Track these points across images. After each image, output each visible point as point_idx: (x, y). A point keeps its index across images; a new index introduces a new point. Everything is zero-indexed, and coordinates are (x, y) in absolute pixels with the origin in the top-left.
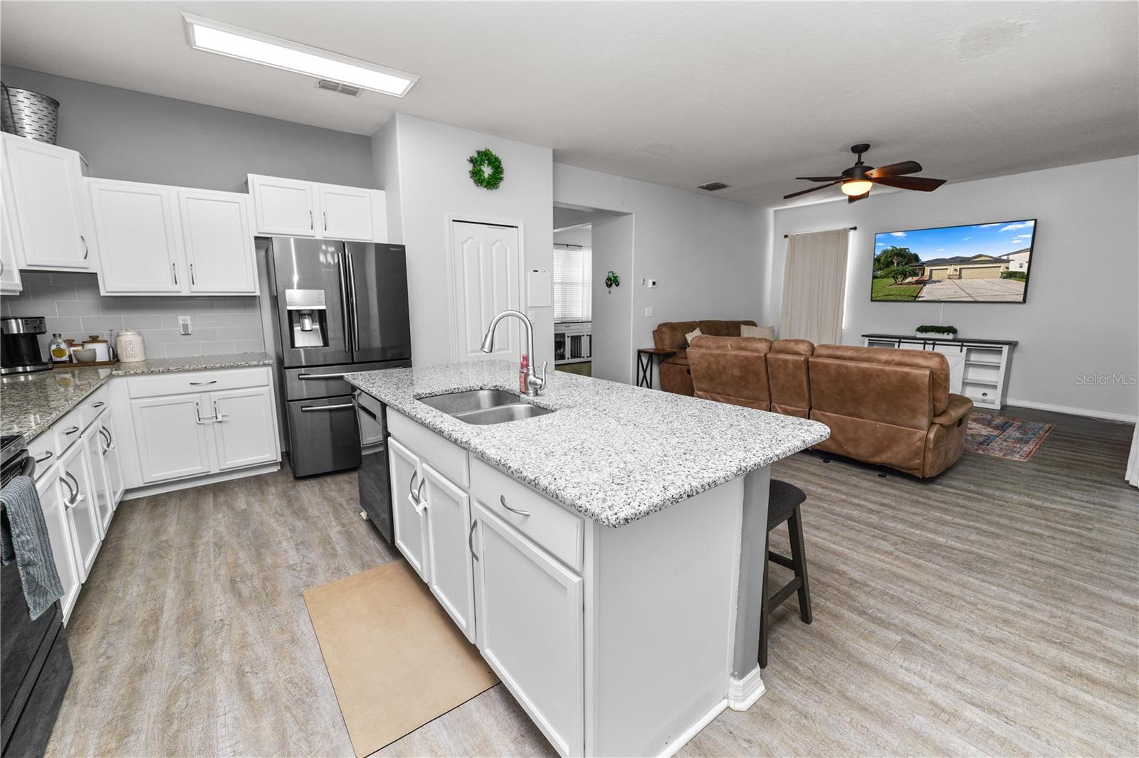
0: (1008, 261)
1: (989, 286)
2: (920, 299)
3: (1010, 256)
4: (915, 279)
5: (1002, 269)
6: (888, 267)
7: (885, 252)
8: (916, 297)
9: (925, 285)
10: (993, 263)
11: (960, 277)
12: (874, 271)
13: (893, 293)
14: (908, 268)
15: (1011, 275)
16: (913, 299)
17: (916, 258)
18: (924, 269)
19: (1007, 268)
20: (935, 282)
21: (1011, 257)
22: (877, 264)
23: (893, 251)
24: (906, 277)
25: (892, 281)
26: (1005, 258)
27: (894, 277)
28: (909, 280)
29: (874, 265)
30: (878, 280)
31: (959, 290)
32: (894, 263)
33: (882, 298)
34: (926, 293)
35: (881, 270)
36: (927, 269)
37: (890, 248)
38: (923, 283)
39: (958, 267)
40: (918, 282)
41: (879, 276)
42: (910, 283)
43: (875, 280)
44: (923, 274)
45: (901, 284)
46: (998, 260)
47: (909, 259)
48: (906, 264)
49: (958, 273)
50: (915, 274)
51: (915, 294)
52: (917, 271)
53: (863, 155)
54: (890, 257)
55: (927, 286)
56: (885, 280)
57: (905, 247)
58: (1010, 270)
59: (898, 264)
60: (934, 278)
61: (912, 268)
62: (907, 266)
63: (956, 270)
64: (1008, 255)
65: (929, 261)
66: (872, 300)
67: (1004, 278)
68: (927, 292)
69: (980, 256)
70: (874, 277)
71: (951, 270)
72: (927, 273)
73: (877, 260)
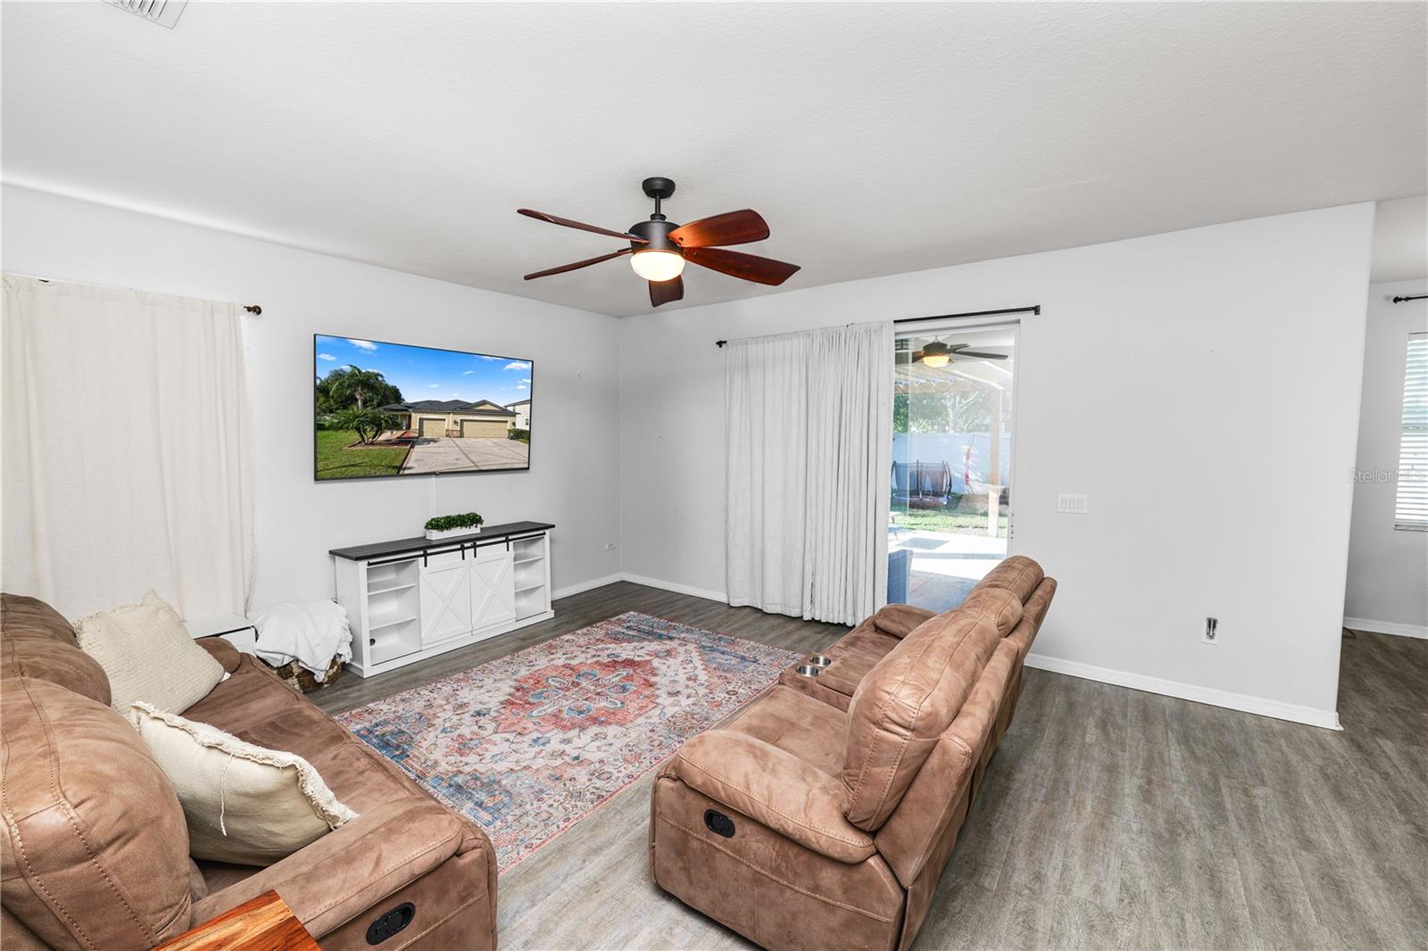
0: (514, 414)
1: (497, 450)
2: (407, 472)
3: (517, 407)
4: (397, 434)
5: (509, 426)
6: (345, 407)
7: (338, 375)
8: (400, 468)
9: (412, 447)
10: (499, 415)
11: (462, 436)
12: (316, 414)
13: (358, 461)
14: (384, 414)
15: (520, 435)
16: (394, 472)
17: (395, 395)
18: (410, 416)
19: (514, 424)
20: (429, 441)
21: (518, 409)
22: (322, 399)
23: (352, 375)
24: (379, 431)
25: (355, 436)
26: (510, 409)
27: (358, 429)
28: (386, 435)
29: (316, 399)
30: (326, 433)
31: (462, 457)
32: (357, 400)
33: (337, 472)
34: (416, 460)
35: (331, 412)
36: (416, 417)
37: (347, 369)
38: (409, 442)
39: (459, 418)
40: (402, 441)
41: (327, 424)
42: (388, 442)
43: (320, 433)
44: (409, 427)
45: (372, 444)
46: (503, 412)
47: (384, 396)
48: (379, 405)
49: (459, 428)
50: (397, 426)
51: (399, 465)
52: (399, 421)
53: (664, 203)
54: (349, 386)
55: (417, 448)
56: (341, 434)
57: (376, 371)
58: (518, 427)
59: (365, 403)
60: (427, 435)
61: (387, 414)
62: (381, 409)
63: (456, 422)
64: (514, 405)
65: (416, 403)
66: (316, 479)
67: (511, 439)
68: (418, 458)
69: (484, 403)
70: (319, 427)
71: (450, 420)
72: (415, 425)
73: (321, 391)
